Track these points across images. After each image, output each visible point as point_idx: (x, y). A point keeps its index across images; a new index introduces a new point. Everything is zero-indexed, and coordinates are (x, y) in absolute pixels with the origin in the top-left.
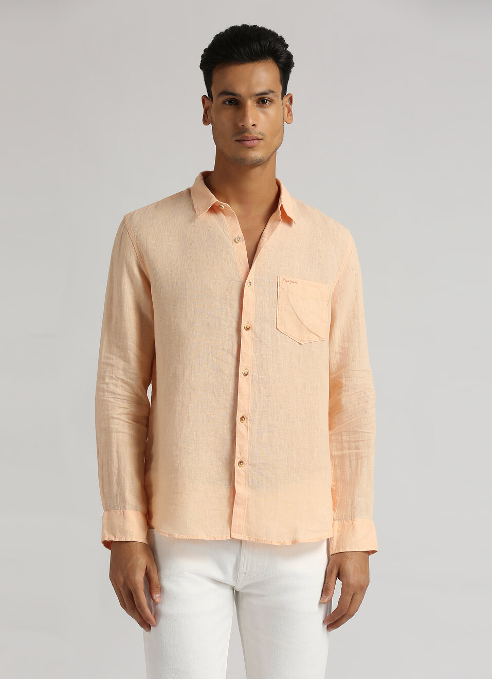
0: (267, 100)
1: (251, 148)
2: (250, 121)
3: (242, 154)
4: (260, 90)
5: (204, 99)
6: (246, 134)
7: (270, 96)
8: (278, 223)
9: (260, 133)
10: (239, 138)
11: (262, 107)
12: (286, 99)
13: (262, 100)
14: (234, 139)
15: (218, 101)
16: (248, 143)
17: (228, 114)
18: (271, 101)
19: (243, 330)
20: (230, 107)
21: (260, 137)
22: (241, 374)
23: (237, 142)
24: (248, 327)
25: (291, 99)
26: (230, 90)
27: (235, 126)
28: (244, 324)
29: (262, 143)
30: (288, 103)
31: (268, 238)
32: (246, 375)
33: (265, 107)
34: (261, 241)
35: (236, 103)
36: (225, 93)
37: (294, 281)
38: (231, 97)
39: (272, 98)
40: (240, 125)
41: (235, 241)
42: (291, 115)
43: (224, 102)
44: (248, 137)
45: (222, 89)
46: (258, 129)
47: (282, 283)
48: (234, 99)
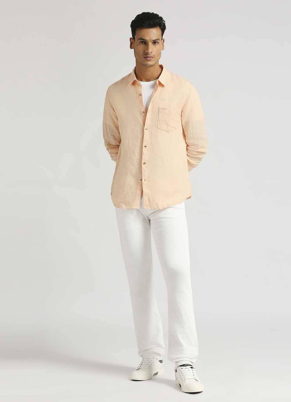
1: (149, 60)
2: (150, 50)
3: (146, 63)
4: (154, 38)
5: (131, 39)
6: (148, 55)
7: (158, 41)
10: (145, 56)
11: (154, 45)
12: (162, 41)
13: (155, 42)
14: (143, 56)
15: (137, 41)
16: (148, 58)
17: (141, 47)
18: (158, 43)
19: (145, 130)
20: (142, 44)
21: (153, 56)
22: (143, 147)
23: (144, 58)
24: (147, 129)
25: (164, 40)
26: (143, 38)
27: (144, 52)
28: (145, 128)
29: (153, 58)
30: (163, 42)
32: (145, 147)
33: (156, 45)
35: (145, 42)
36: (141, 39)
37: (166, 109)
38: (143, 40)
40: (146, 52)
42: (164, 47)
43: (140, 42)
45: (140, 37)
46: (153, 53)
47: (160, 110)
48: (144, 42)
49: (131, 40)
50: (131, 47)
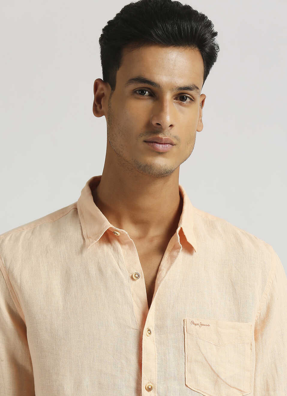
0: (187, 97)
1: (160, 153)
2: (168, 119)
4: (182, 82)
6: (160, 136)
7: (193, 92)
8: (178, 252)
9: (175, 137)
10: (150, 138)
11: (181, 104)
13: (181, 96)
14: (143, 138)
15: (122, 90)
16: (160, 147)
18: (193, 100)
19: (144, 392)
20: (142, 97)
21: (175, 141)
23: (146, 145)
24: (150, 387)
26: (147, 76)
27: (148, 123)
28: (145, 383)
29: (175, 149)
31: (166, 273)
34: (158, 276)
35: (150, 93)
36: (141, 80)
37: (206, 324)
38: (147, 85)
39: (194, 96)
40: (154, 123)
41: (132, 278)
43: (134, 92)
44: (162, 139)
45: (135, 74)
46: (174, 132)
47: (190, 327)
48: (149, 89)
49: (100, 86)
50: (97, 111)
